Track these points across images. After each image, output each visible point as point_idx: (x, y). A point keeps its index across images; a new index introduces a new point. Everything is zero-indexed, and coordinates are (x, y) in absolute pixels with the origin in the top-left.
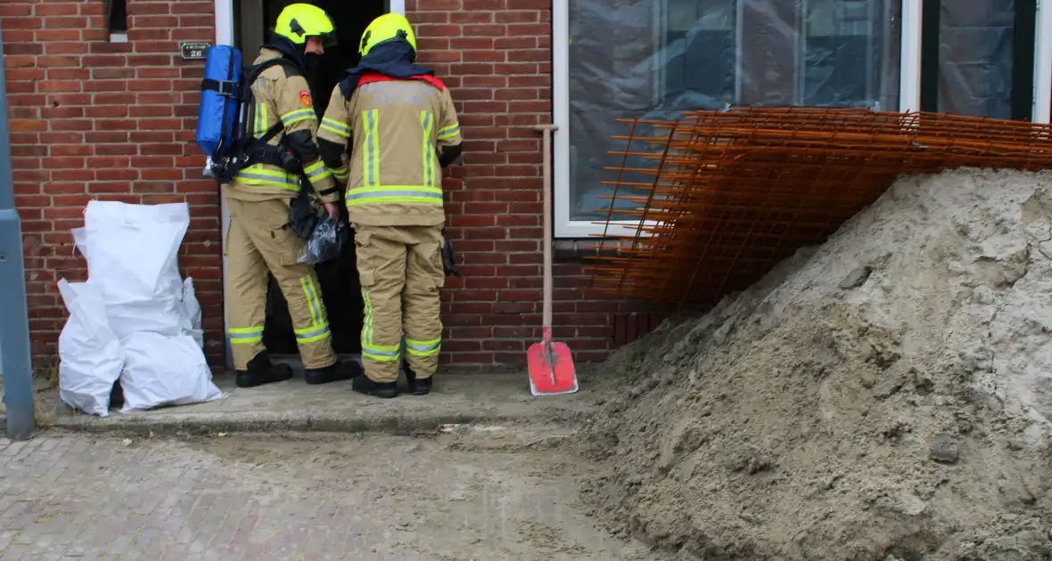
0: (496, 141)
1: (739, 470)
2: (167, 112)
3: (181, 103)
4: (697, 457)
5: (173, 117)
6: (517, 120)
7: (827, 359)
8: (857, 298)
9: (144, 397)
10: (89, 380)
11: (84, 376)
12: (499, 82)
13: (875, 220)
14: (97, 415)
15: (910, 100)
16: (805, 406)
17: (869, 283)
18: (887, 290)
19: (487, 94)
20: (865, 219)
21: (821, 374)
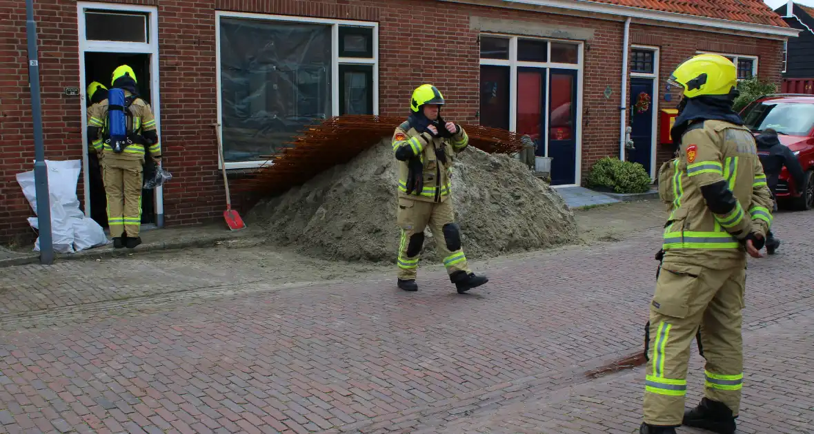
0: (196, 130)
1: (369, 233)
2: (58, 119)
3: (65, 115)
4: (355, 231)
5: (62, 121)
6: (204, 122)
7: (385, 196)
8: (383, 177)
9: (85, 244)
10: (65, 238)
11: (63, 236)
12: (198, 106)
13: (377, 152)
14: (69, 253)
15: (336, 112)
16: (384, 212)
17: (387, 172)
18: (393, 174)
19: (193, 111)
20: (372, 153)
21: (386, 201)
